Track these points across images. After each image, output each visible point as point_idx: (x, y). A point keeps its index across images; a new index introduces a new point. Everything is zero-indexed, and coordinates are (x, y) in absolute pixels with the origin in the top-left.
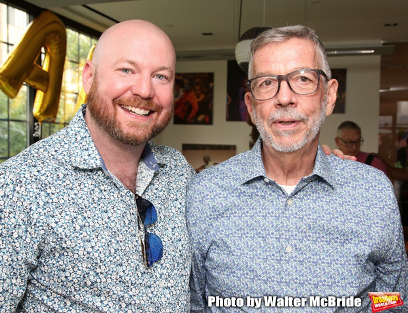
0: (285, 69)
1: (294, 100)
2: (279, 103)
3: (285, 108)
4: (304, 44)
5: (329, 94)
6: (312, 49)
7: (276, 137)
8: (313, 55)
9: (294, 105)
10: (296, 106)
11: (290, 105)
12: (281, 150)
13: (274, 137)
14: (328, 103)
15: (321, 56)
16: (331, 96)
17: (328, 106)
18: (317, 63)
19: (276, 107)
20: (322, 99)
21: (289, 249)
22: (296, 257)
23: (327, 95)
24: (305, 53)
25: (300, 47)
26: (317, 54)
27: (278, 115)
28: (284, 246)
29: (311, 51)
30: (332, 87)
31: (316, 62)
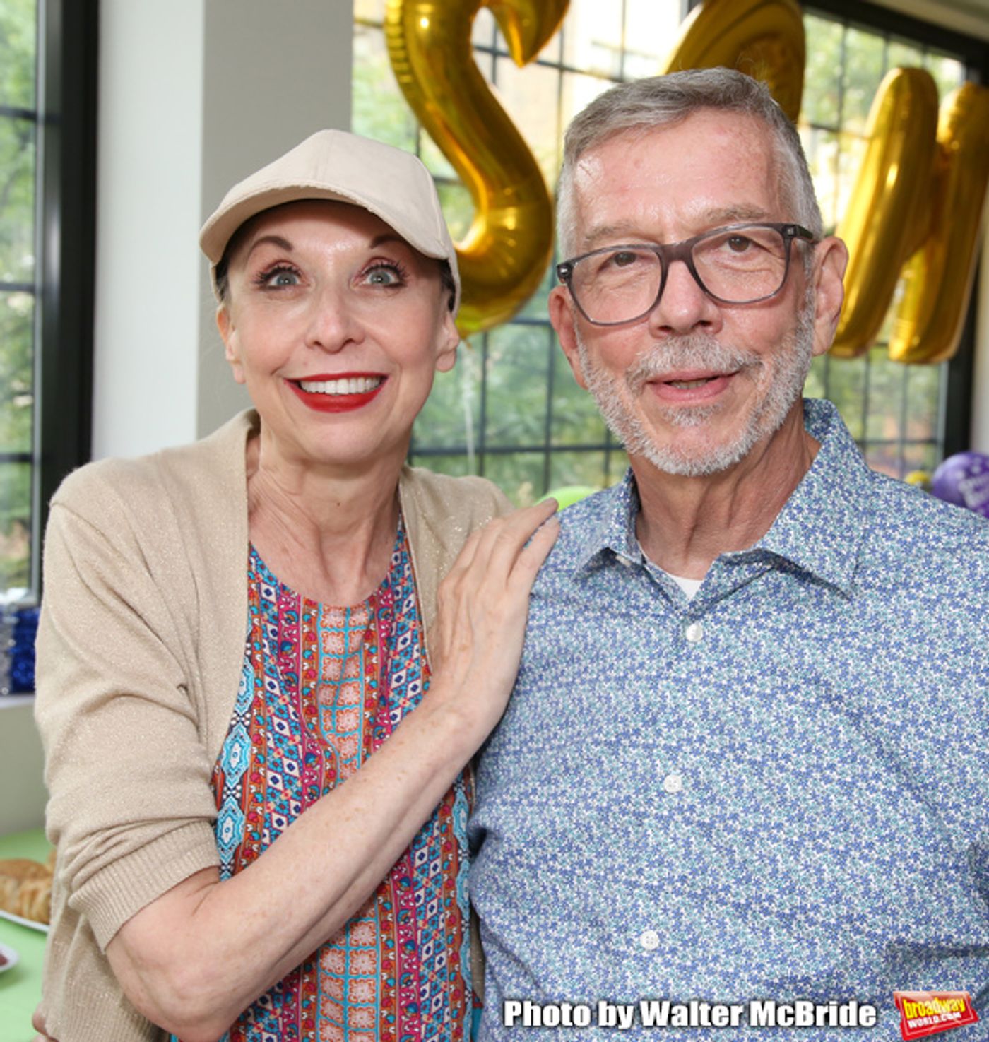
0: (679, 213)
1: (711, 311)
2: (663, 324)
3: (686, 338)
4: (737, 129)
5: (818, 285)
6: (761, 144)
7: (656, 429)
8: (765, 164)
9: (710, 329)
10: (719, 330)
11: (699, 330)
12: (673, 471)
13: (649, 428)
14: (818, 315)
15: (790, 165)
16: (826, 292)
17: (818, 322)
18: (780, 188)
19: (654, 336)
20: (800, 302)
21: (673, 783)
22: (692, 808)
23: (814, 289)
24: (739, 160)
25: (723, 140)
26: (779, 159)
27: (661, 359)
28: (659, 770)
29: (758, 150)
30: (828, 263)
31: (776, 186)
